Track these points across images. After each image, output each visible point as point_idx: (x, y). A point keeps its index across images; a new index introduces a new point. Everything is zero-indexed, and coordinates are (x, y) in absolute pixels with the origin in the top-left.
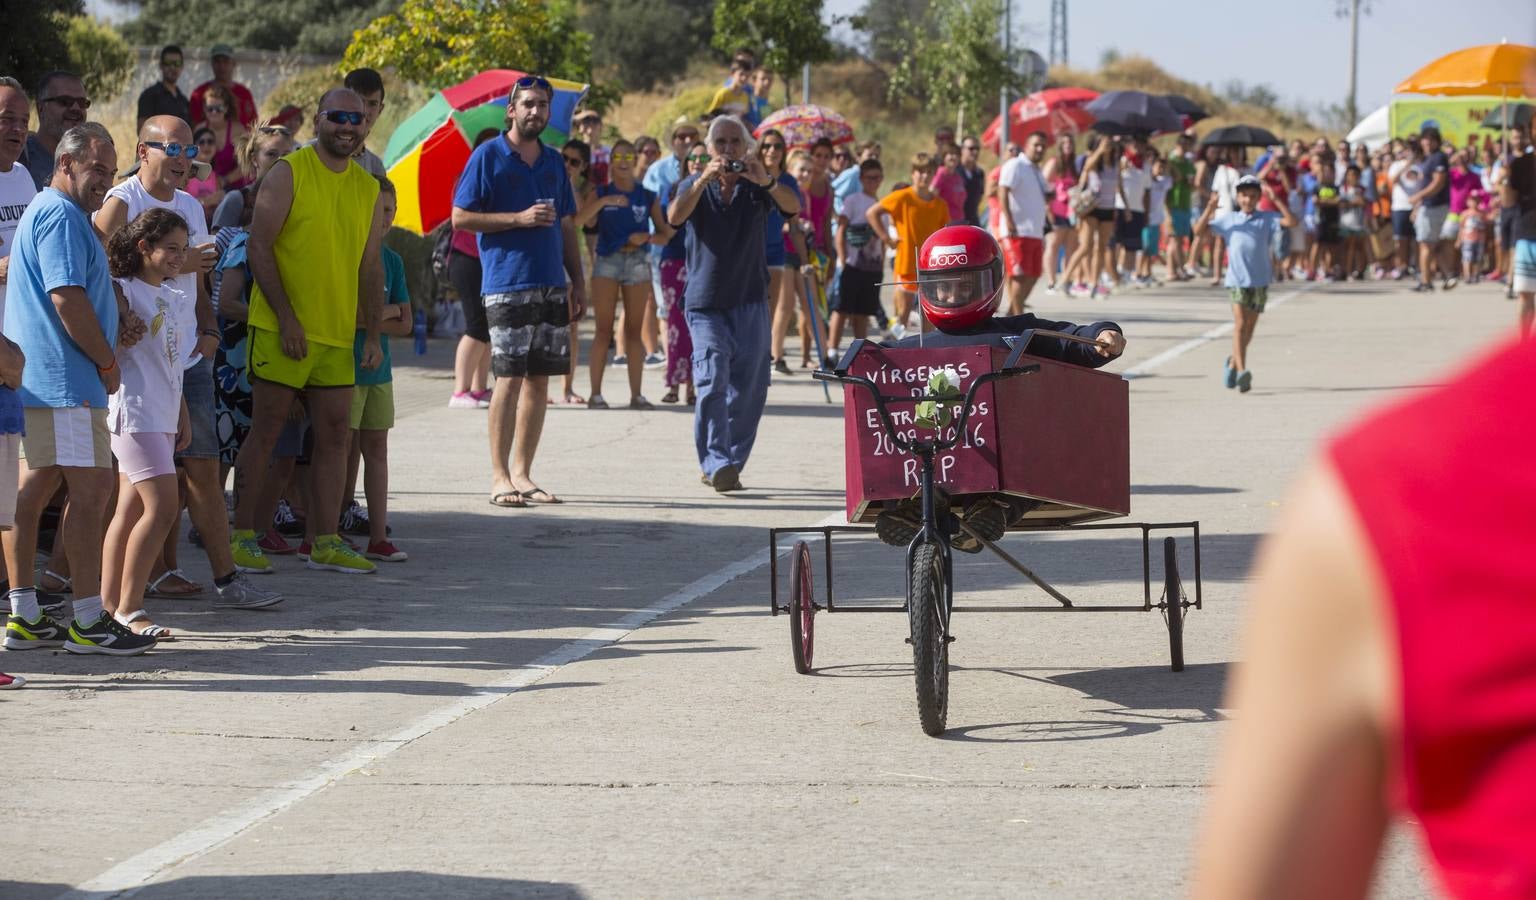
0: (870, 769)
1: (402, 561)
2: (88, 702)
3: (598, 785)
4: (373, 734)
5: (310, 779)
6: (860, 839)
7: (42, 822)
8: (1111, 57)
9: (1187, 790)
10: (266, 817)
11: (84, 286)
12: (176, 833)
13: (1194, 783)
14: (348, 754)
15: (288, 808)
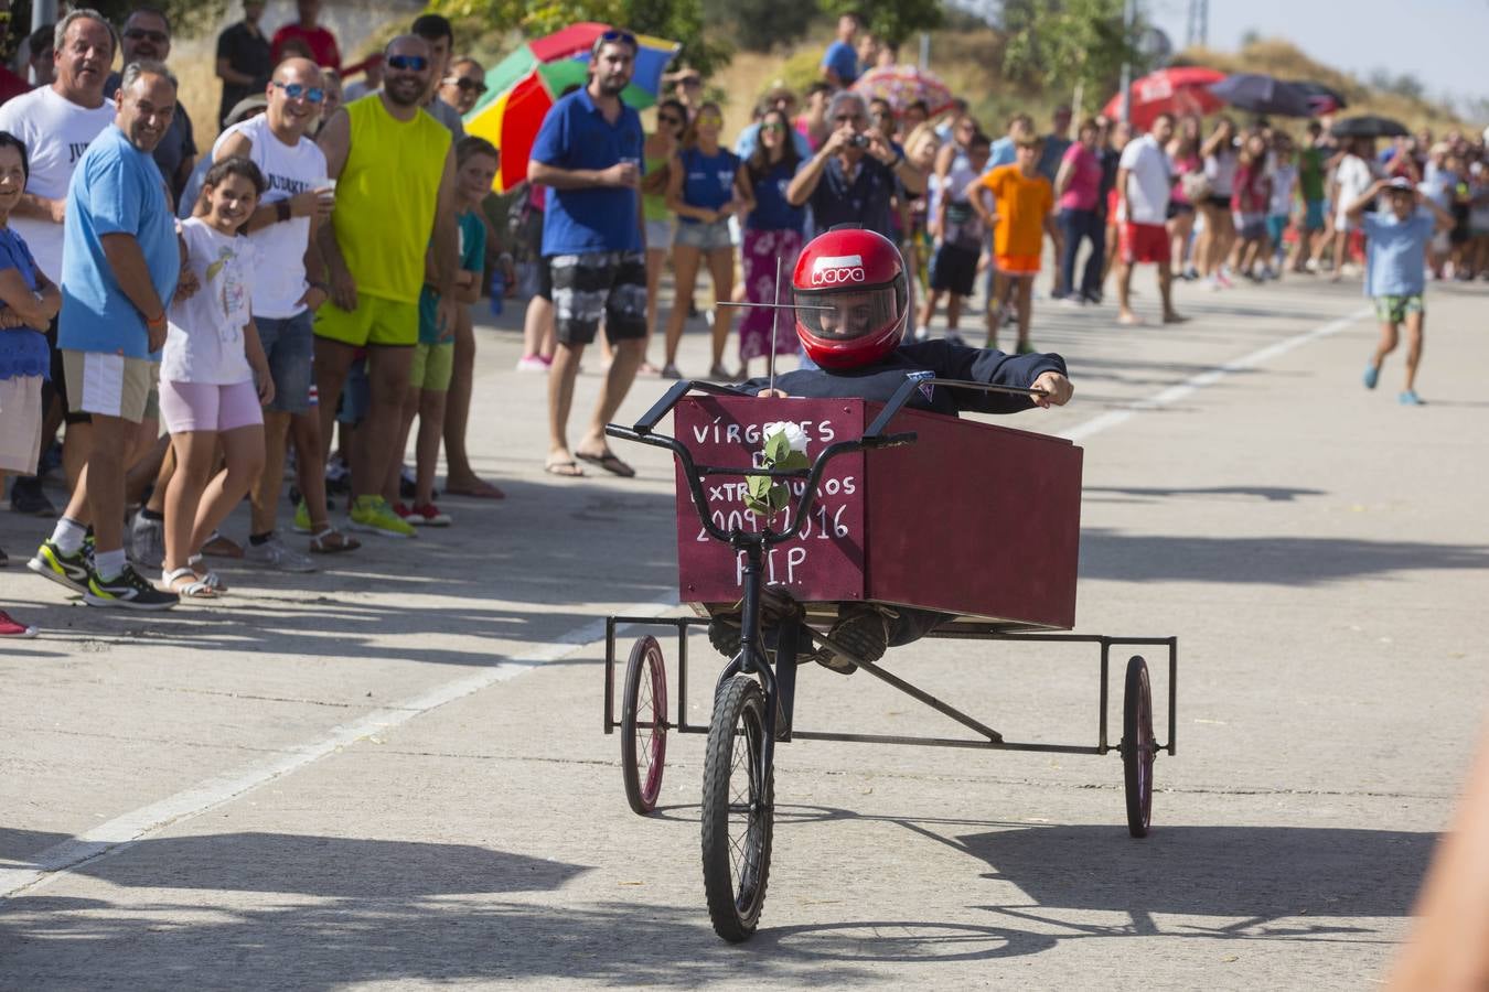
0: (894, 760)
1: (444, 525)
2: (100, 655)
3: (611, 764)
4: (389, 701)
5: (318, 744)
6: (871, 831)
7: (38, 774)
8: (1251, 38)
9: (1214, 795)
10: (268, 780)
11: (135, 233)
12: (173, 792)
13: (1223, 790)
14: (361, 721)
15: (290, 773)
